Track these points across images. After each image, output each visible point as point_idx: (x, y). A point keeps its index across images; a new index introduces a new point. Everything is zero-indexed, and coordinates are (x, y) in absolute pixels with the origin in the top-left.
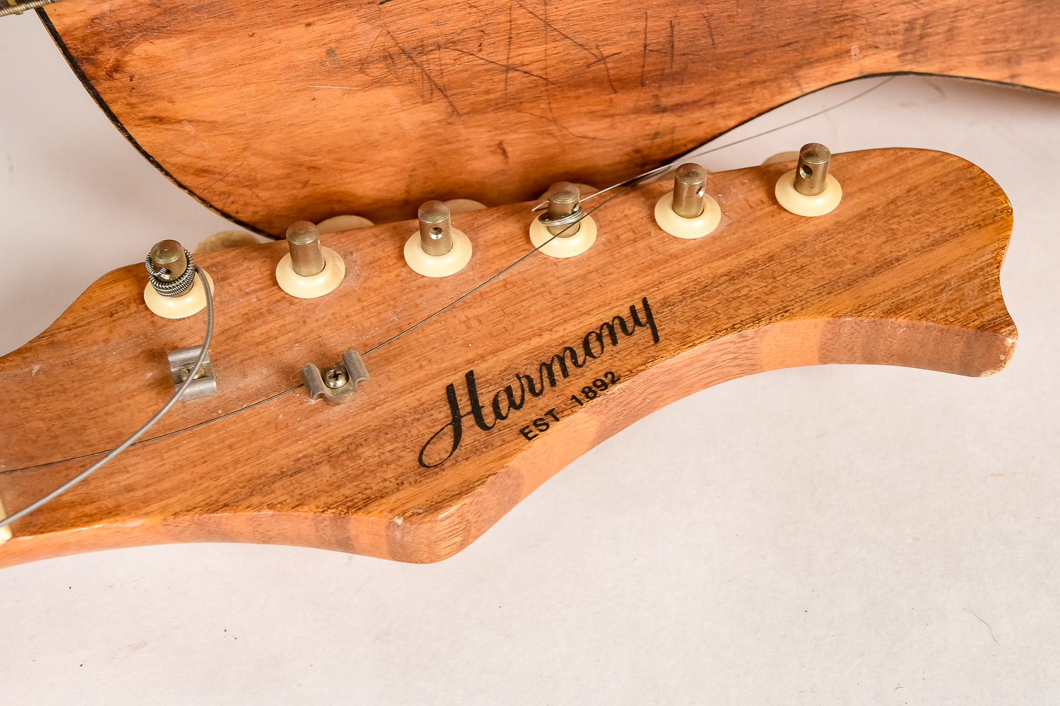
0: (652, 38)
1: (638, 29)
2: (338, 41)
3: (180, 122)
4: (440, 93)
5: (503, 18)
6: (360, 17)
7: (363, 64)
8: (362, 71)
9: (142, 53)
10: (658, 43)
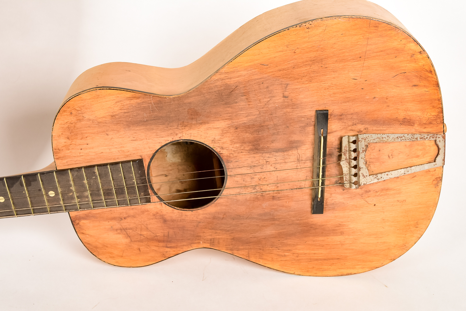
0: (165, 234)
1: (163, 232)
2: (113, 225)
3: (86, 234)
4: (129, 237)
5: (140, 226)
6: (117, 222)
7: (117, 230)
9: (82, 222)
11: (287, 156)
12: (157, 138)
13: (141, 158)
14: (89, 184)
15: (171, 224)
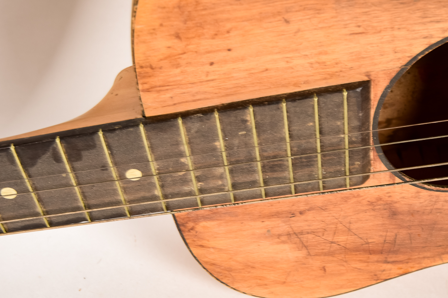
0: (388, 238)
1: (383, 235)
2: (272, 228)
4: (305, 248)
5: (333, 226)
6: (282, 221)
7: (279, 236)
10: (390, 240)
13: (366, 79)
14: (228, 148)
15: (408, 219)
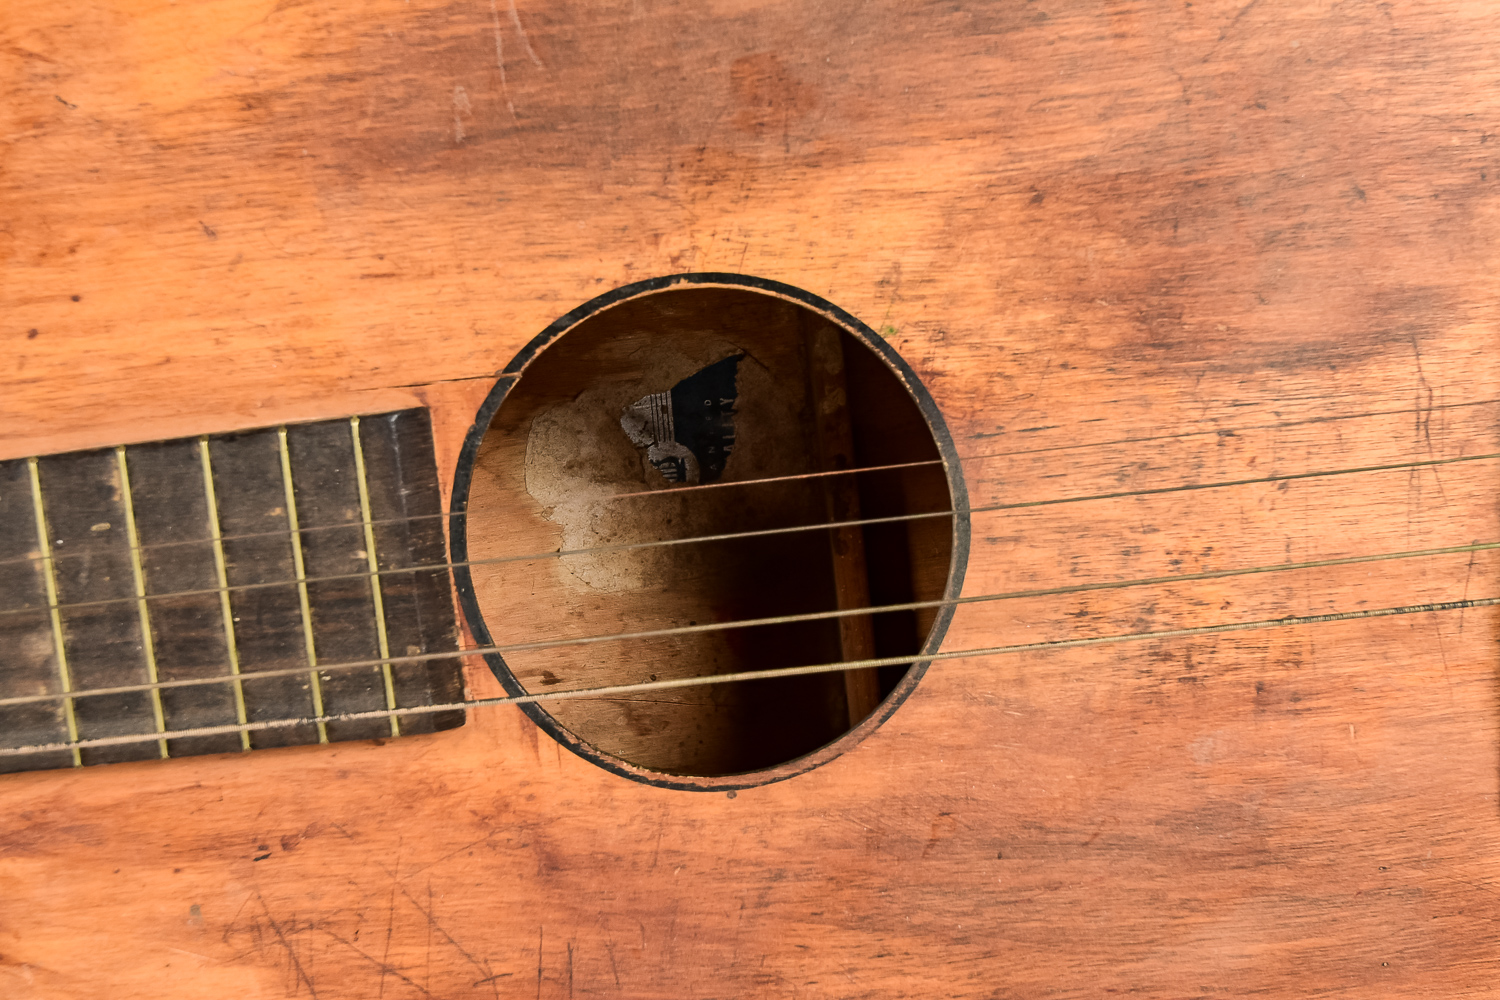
0: (547, 961)
1: (531, 947)
2: (205, 897)
3: (20, 964)
4: (306, 987)
5: (383, 903)
6: (232, 872)
7: (228, 931)
8: (225, 940)
10: (555, 970)
11: (1350, 399)
12: (531, 259)
13: (414, 403)
14: (66, 572)
15: (593, 885)
